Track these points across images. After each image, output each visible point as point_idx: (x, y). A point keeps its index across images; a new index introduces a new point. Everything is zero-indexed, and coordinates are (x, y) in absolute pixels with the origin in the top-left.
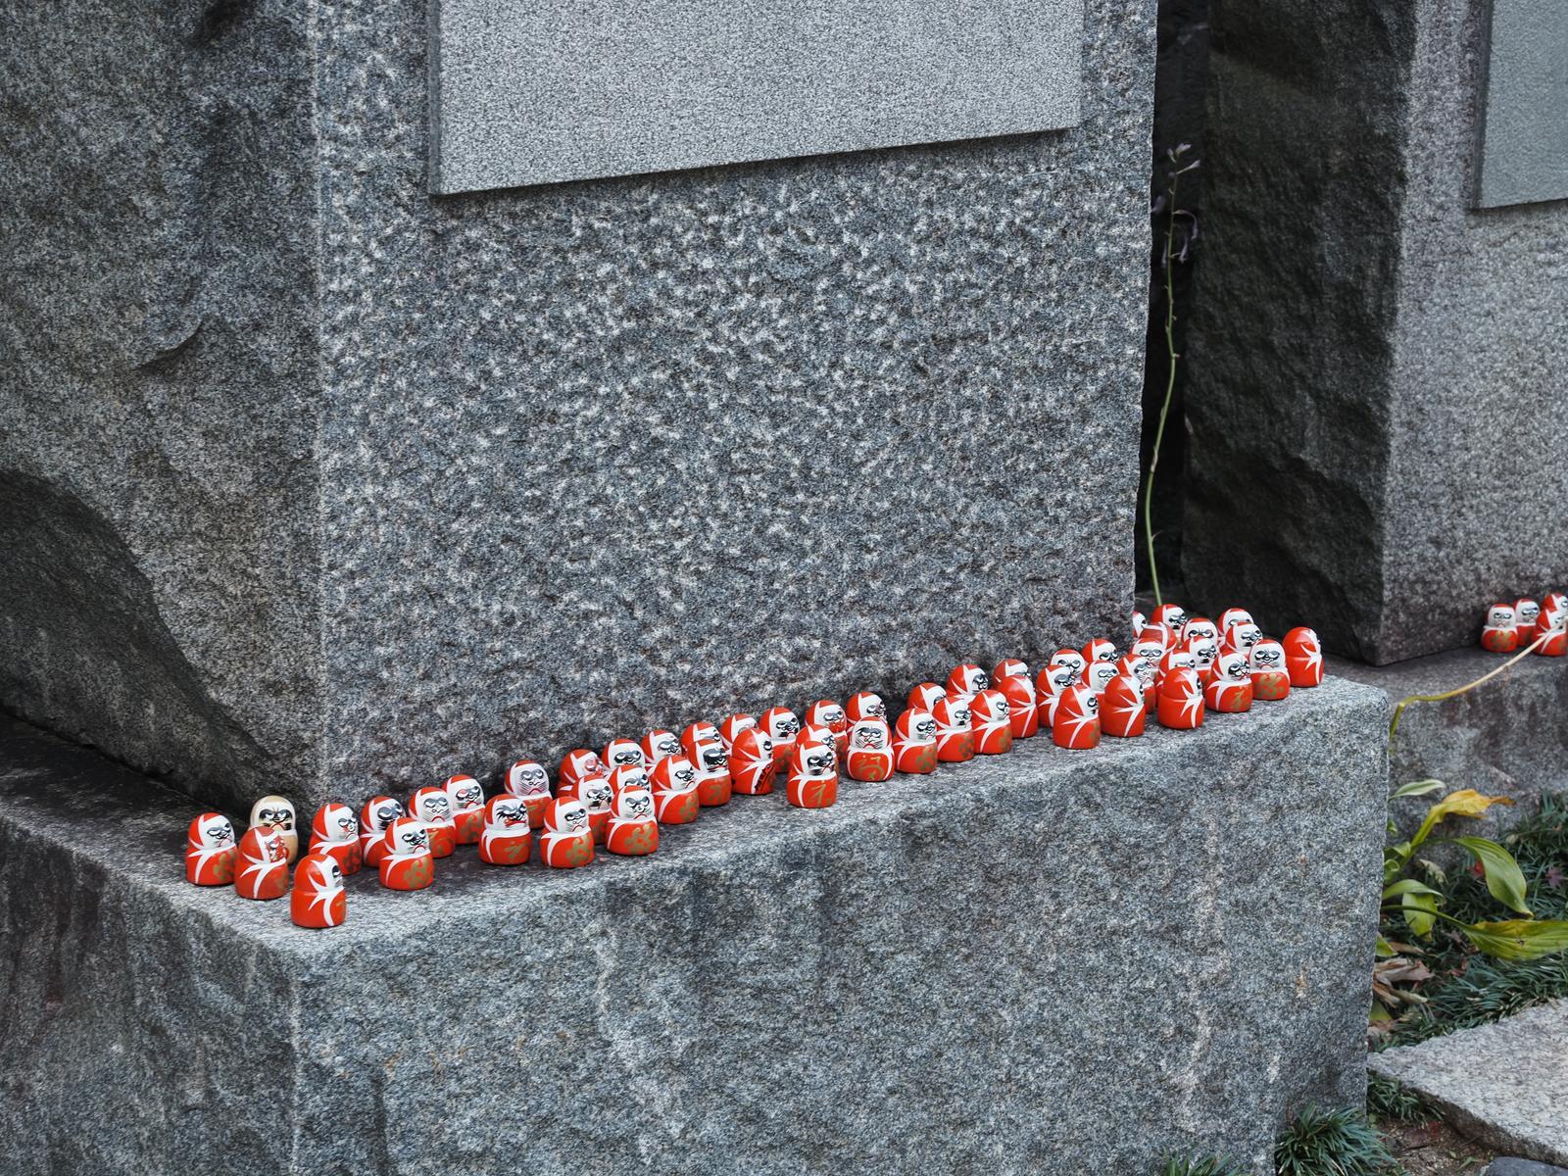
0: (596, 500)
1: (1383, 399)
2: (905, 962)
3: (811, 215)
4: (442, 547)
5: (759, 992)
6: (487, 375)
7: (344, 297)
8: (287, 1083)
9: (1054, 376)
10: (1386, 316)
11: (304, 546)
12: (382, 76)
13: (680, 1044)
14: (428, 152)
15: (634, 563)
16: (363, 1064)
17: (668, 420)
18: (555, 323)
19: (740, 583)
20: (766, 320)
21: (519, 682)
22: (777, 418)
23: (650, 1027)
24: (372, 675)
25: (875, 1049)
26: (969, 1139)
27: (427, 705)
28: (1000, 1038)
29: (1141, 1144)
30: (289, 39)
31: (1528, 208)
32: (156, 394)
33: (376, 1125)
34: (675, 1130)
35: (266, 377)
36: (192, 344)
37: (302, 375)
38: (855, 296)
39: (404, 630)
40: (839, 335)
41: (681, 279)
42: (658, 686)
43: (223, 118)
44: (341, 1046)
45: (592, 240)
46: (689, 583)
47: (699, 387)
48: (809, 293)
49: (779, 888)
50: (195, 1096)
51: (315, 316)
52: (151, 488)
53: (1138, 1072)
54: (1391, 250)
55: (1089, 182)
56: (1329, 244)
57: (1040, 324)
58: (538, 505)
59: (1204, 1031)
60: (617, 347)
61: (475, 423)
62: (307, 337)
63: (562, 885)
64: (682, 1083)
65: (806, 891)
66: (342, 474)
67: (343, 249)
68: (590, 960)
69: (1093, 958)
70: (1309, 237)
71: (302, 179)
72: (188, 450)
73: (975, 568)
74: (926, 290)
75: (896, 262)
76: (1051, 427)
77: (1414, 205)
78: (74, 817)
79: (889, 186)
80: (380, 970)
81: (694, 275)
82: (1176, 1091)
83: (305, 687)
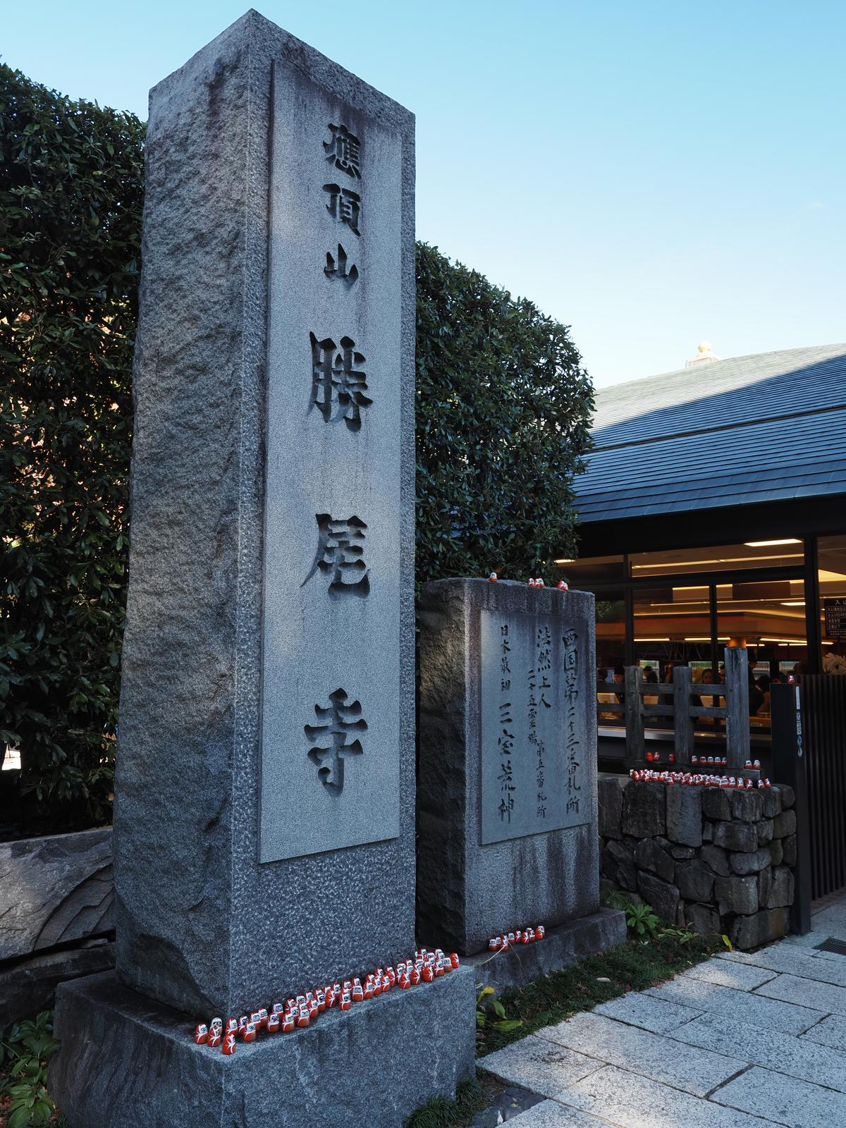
0: (294, 935)
1: (464, 890)
2: (368, 1049)
3: (342, 861)
5: (335, 1061)
6: (269, 906)
7: (238, 890)
8: (220, 1098)
9: (396, 895)
10: (463, 871)
11: (226, 952)
12: (248, 837)
13: (316, 1077)
14: (258, 854)
15: (303, 949)
16: (240, 1091)
17: (310, 913)
18: (285, 892)
19: (326, 952)
20: (332, 888)
21: (275, 982)
22: (334, 911)
23: (308, 1074)
24: (241, 984)
25: (362, 1073)
27: (254, 991)
28: (391, 1067)
29: (425, 1093)
30: (227, 830)
31: (492, 844)
32: (191, 916)
33: (242, 1108)
34: (315, 1102)
35: (219, 910)
36: (201, 903)
37: (227, 910)
38: (351, 880)
39: (249, 972)
40: (348, 890)
41: (313, 879)
42: (308, 980)
43: (210, 848)
44: (234, 1087)
45: (293, 871)
46: (315, 953)
47: (317, 905)
48: (341, 880)
49: (338, 1033)
50: (196, 1103)
51: (231, 895)
52: (189, 939)
53: (423, 1073)
54: (463, 855)
55: (402, 849)
56: (449, 854)
57: (392, 883)
58: (280, 937)
59: (438, 1060)
61: (267, 918)
62: (229, 900)
63: (287, 1037)
64: (316, 1088)
66: (236, 933)
67: (238, 878)
68: (294, 1057)
69: (412, 1044)
70: (445, 853)
71: (229, 862)
72: (199, 930)
73: (379, 944)
74: (367, 877)
75: (361, 871)
76: (395, 908)
77: (468, 845)
78: (165, 1026)
79: (359, 853)
80: (244, 1064)
81: (317, 878)
82: (432, 1077)
83: (225, 988)
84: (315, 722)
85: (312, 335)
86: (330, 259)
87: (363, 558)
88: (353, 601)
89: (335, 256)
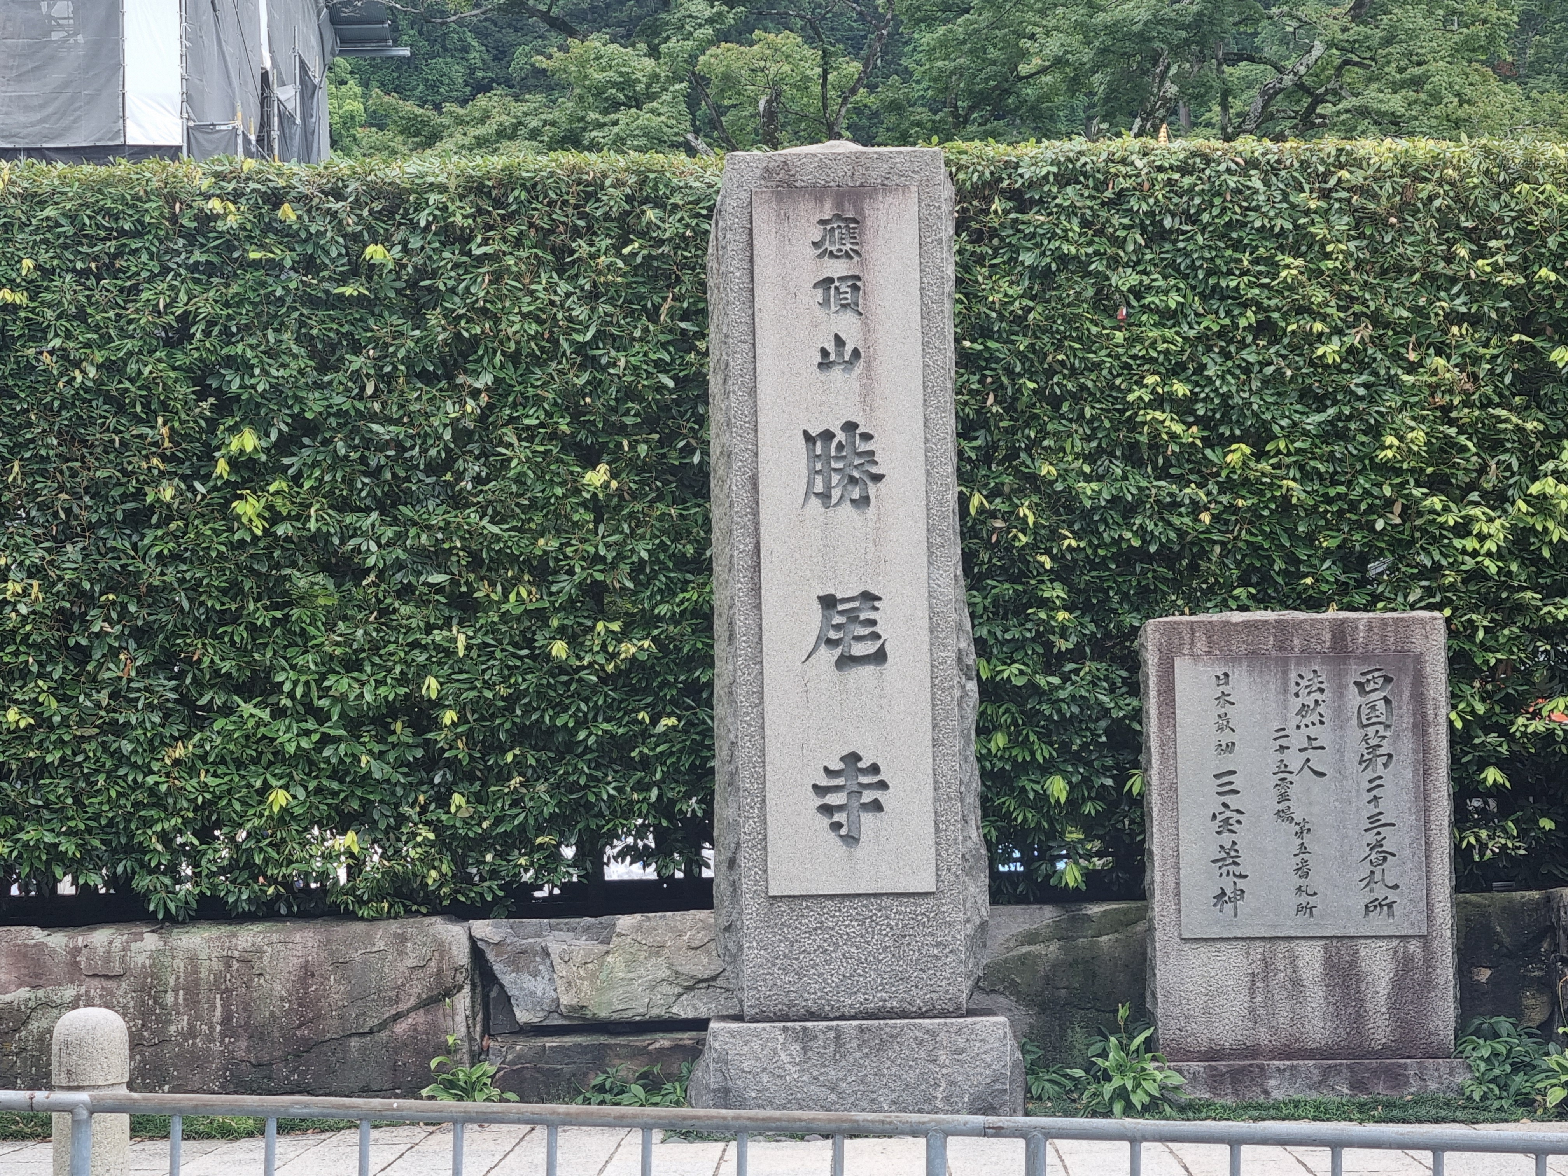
0: (811, 960)
2: (858, 1055)
3: (865, 906)
4: (774, 965)
5: (818, 1053)
6: (783, 932)
7: (749, 914)
11: (742, 961)
12: (757, 873)
13: (798, 1060)
14: (767, 888)
15: (822, 974)
17: (829, 946)
18: (800, 923)
20: (854, 927)
22: (858, 948)
23: (791, 1055)
25: (849, 1071)
26: (874, 1096)
28: (884, 1075)
34: (796, 1077)
36: (731, 924)
37: (742, 929)
38: (877, 924)
39: (764, 980)
40: (873, 932)
41: (831, 917)
43: (734, 882)
45: (807, 907)
47: (837, 940)
48: (865, 922)
51: (743, 917)
54: (1155, 947)
58: (797, 959)
59: (944, 1085)
60: (815, 929)
61: (781, 941)
64: (798, 1068)
65: (832, 1034)
67: (749, 905)
72: (731, 946)
74: (897, 924)
75: (888, 918)
76: (937, 958)
79: (886, 902)
80: (729, 1032)
81: (835, 916)
84: (824, 781)
85: (806, 433)
86: (824, 353)
87: (876, 629)
88: (868, 671)
89: (831, 348)
